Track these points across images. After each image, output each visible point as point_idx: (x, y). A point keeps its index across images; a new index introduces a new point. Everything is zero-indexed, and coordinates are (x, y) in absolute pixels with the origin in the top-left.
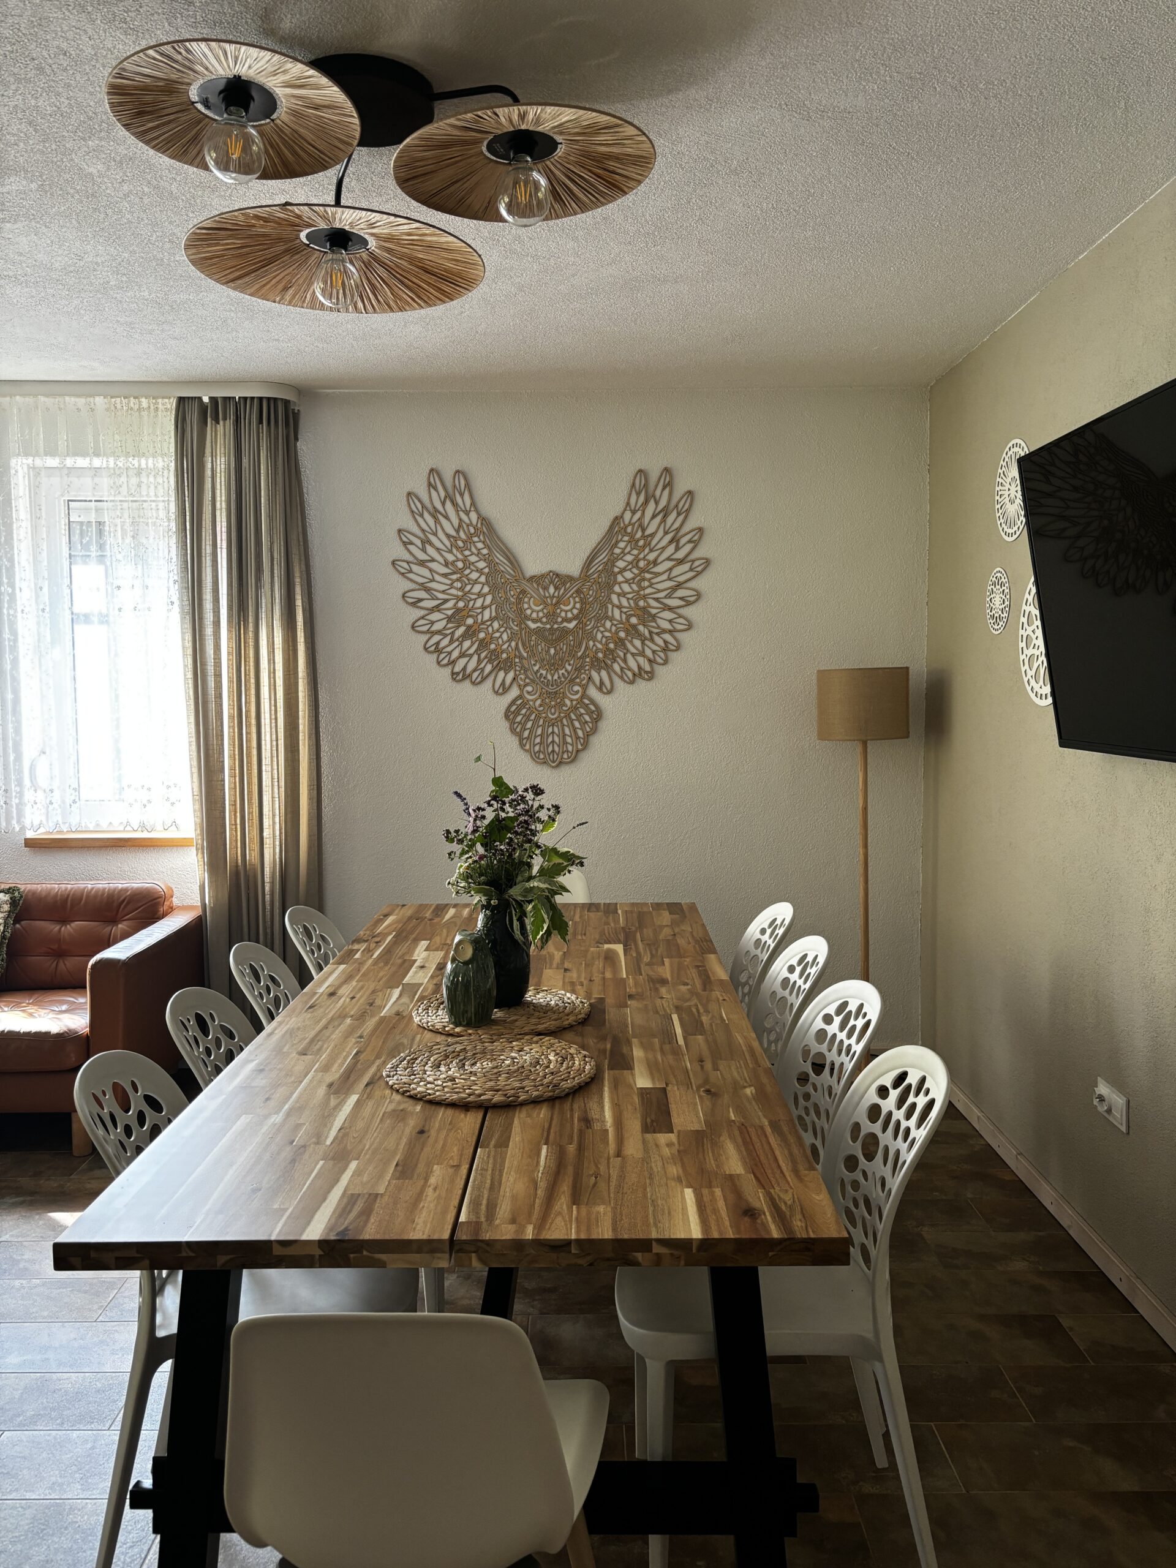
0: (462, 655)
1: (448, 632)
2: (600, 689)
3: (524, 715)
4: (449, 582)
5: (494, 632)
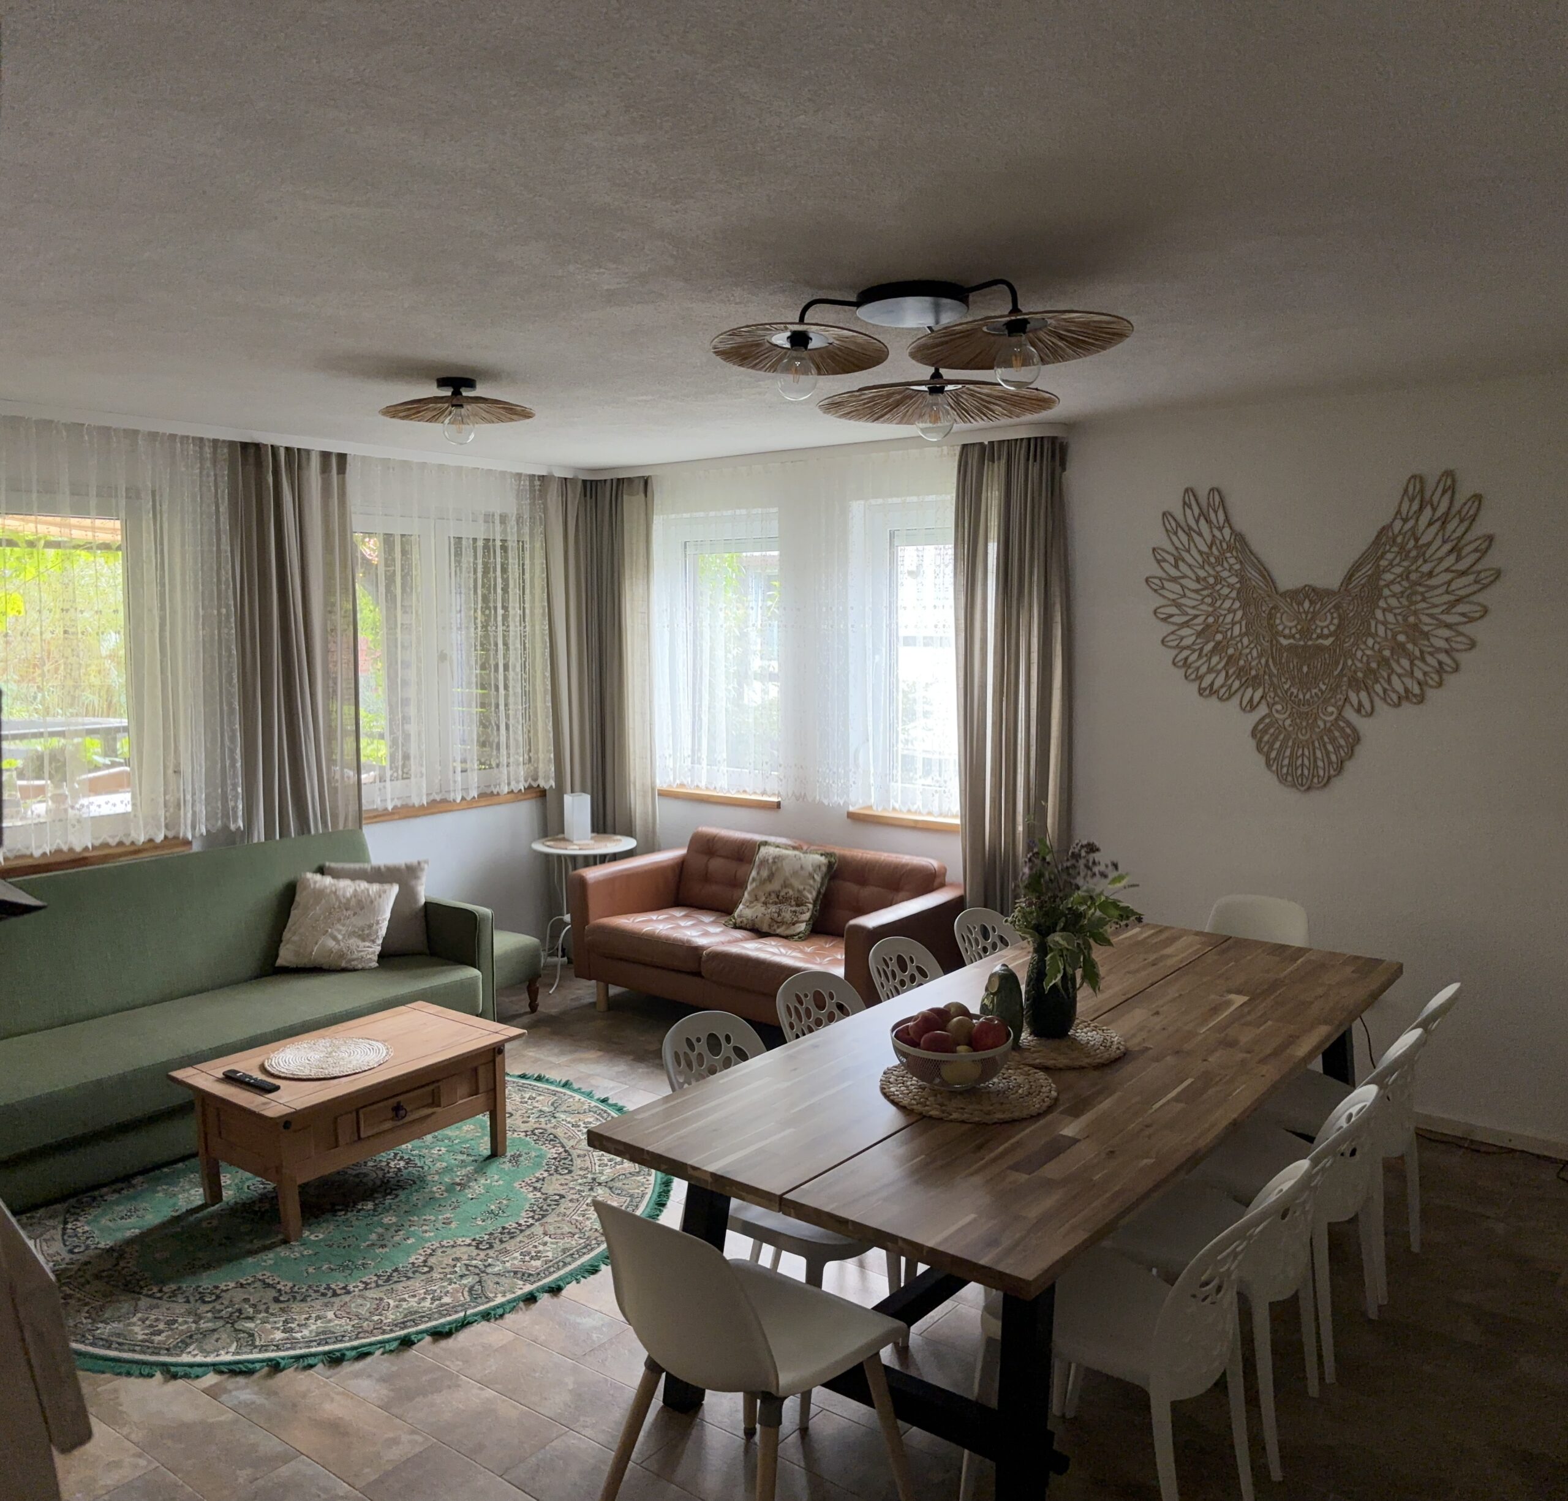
0: (1210, 670)
1: (1196, 647)
2: (1358, 711)
3: (1272, 735)
4: (1200, 598)
5: (1243, 648)
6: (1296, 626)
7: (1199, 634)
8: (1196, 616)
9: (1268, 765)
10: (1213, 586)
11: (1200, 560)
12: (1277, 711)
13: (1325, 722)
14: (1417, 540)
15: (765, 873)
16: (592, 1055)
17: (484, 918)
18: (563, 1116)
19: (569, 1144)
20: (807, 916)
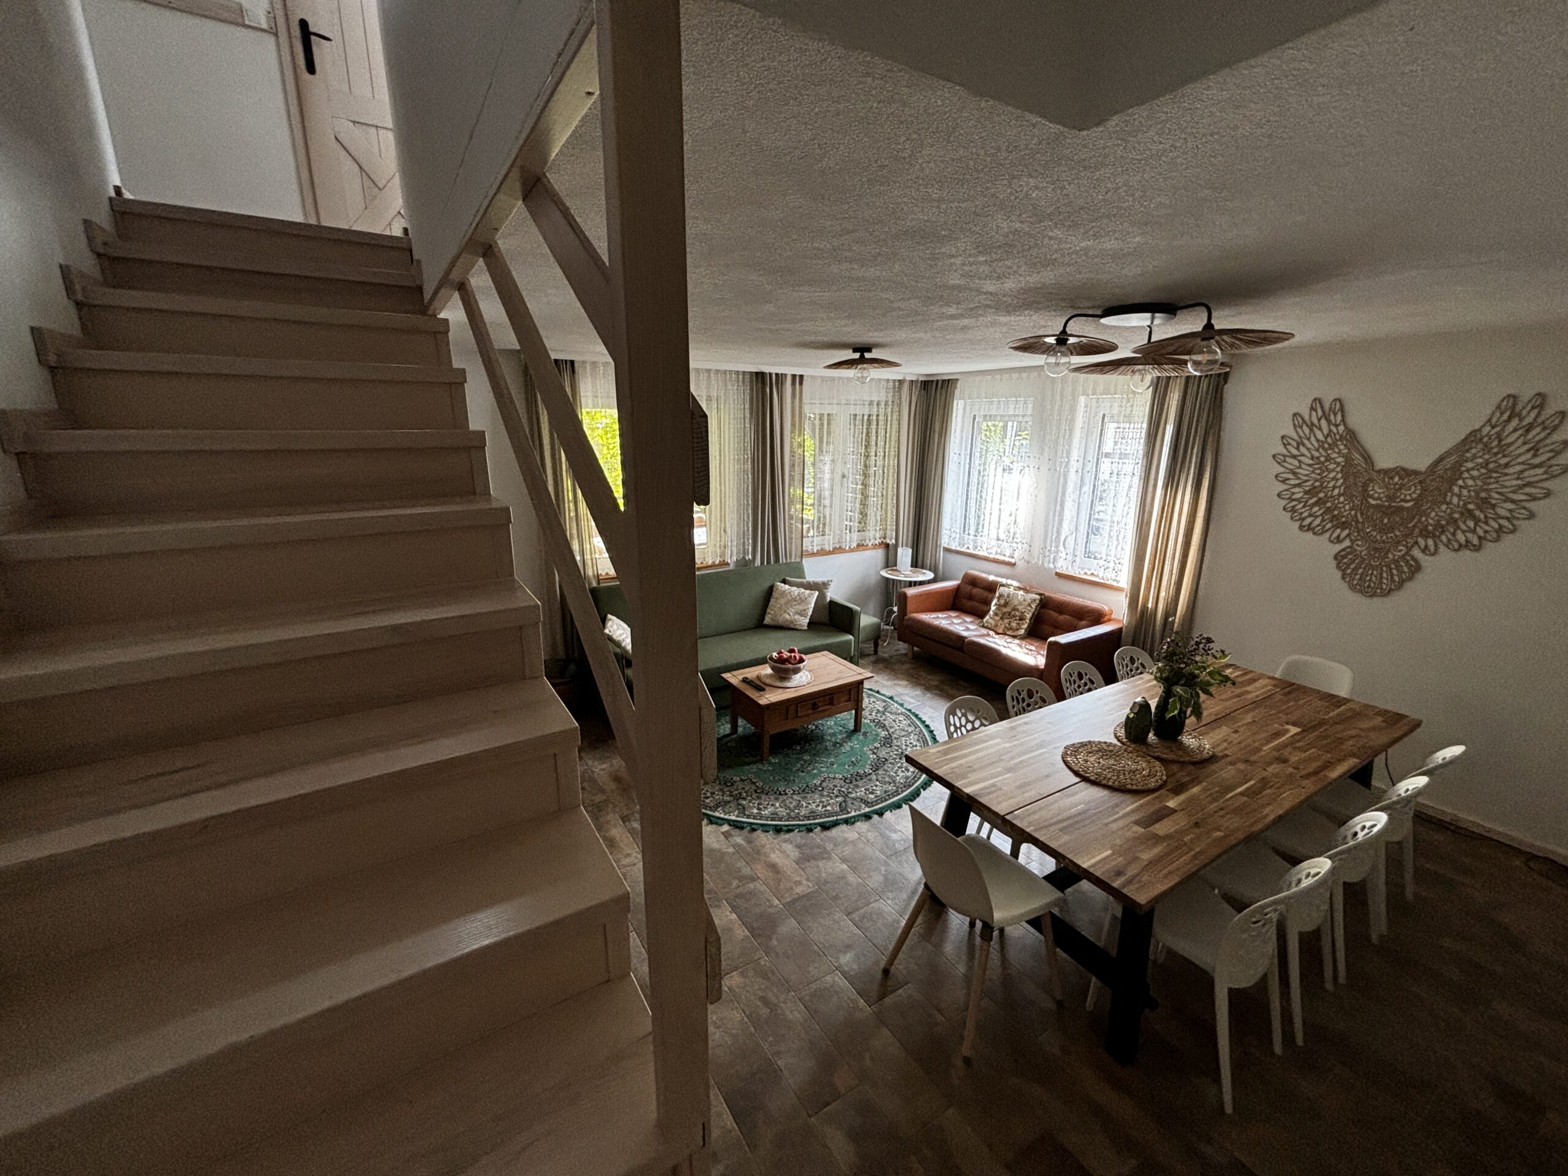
1: (1303, 500)
2: (1424, 551)
3: (1350, 560)
4: (1312, 469)
5: (1339, 503)
6: (1383, 493)
7: (1306, 493)
8: (1306, 481)
9: (1343, 578)
10: (1323, 463)
11: (1317, 445)
12: (1357, 545)
13: (1394, 556)
14: (1500, 441)
15: (1002, 602)
16: (904, 683)
17: (856, 611)
18: (888, 714)
19: (892, 730)
20: (1025, 626)
